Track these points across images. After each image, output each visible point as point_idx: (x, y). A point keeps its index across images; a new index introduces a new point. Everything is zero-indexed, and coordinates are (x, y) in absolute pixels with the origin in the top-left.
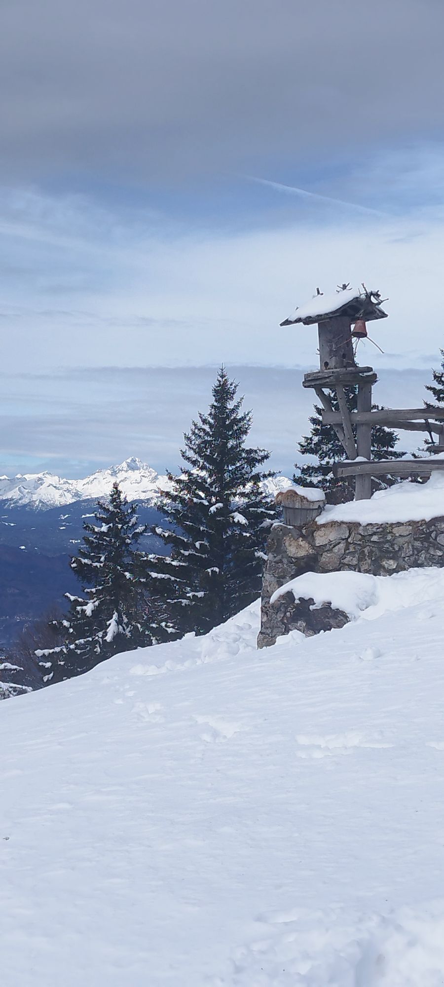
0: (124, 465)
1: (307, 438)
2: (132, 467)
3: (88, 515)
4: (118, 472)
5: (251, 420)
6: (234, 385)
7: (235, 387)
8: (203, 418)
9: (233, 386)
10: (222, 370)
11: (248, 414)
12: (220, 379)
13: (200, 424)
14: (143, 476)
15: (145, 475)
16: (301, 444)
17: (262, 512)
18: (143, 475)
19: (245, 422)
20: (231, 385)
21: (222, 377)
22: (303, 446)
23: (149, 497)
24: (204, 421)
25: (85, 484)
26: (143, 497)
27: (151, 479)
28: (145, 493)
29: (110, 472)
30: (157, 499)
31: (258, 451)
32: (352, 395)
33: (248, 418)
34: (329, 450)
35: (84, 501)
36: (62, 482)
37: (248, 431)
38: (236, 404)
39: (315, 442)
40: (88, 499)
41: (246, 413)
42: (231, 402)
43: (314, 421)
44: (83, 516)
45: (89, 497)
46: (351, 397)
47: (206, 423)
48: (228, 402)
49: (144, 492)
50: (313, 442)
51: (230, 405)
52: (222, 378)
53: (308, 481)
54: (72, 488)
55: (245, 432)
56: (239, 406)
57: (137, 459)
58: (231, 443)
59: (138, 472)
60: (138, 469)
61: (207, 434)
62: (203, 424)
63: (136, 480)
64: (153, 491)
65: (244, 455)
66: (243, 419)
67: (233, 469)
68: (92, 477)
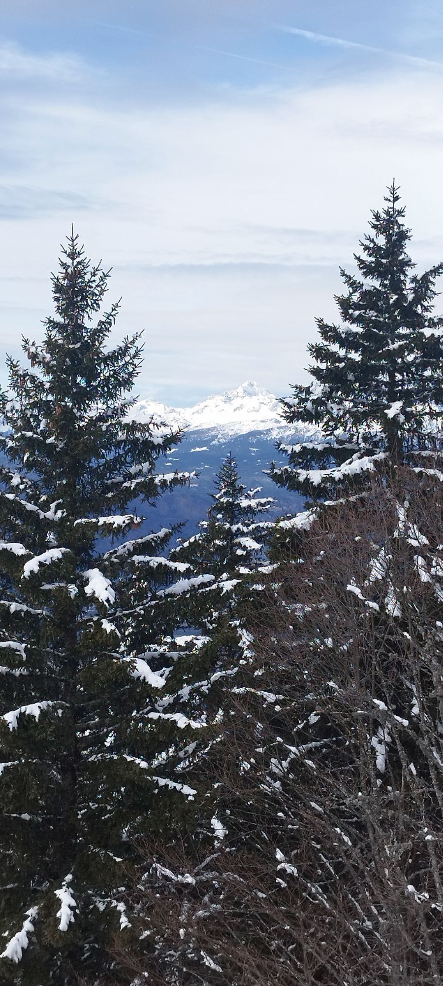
0: (240, 390)
1: (300, 388)
2: (249, 394)
3: (198, 449)
4: (232, 398)
5: (142, 355)
6: (100, 274)
7: (102, 279)
8: (33, 350)
9: (97, 278)
10: (73, 241)
11: (133, 342)
12: (69, 261)
13: (25, 365)
14: (262, 403)
15: (265, 402)
16: (286, 401)
17: (160, 564)
18: (262, 401)
19: (127, 359)
20: (94, 275)
21: (73, 255)
22: (290, 406)
23: (268, 428)
24: (33, 357)
25: (193, 413)
26: (262, 427)
27: (271, 406)
28: (264, 424)
29: (223, 398)
30: (278, 430)
31: (151, 426)
32: (395, 297)
33: (132, 351)
34: (345, 414)
35: (194, 432)
36: (168, 410)
37: (134, 380)
38: (104, 319)
39: (315, 398)
40: (198, 430)
41: (130, 339)
42: (93, 314)
43: (319, 353)
44: (193, 450)
45: (198, 428)
46: (391, 301)
47: (40, 363)
48: (86, 316)
49: (263, 421)
50: (313, 397)
51: (91, 320)
52: (73, 259)
53: (301, 478)
54: (180, 417)
55: (127, 383)
56: (110, 324)
57: (255, 383)
58: (96, 408)
59: (256, 398)
60: (255, 394)
61: (40, 387)
62: (33, 365)
63: (254, 408)
64: (274, 420)
65: (121, 436)
66: (122, 352)
67: (99, 467)
68: (202, 405)
